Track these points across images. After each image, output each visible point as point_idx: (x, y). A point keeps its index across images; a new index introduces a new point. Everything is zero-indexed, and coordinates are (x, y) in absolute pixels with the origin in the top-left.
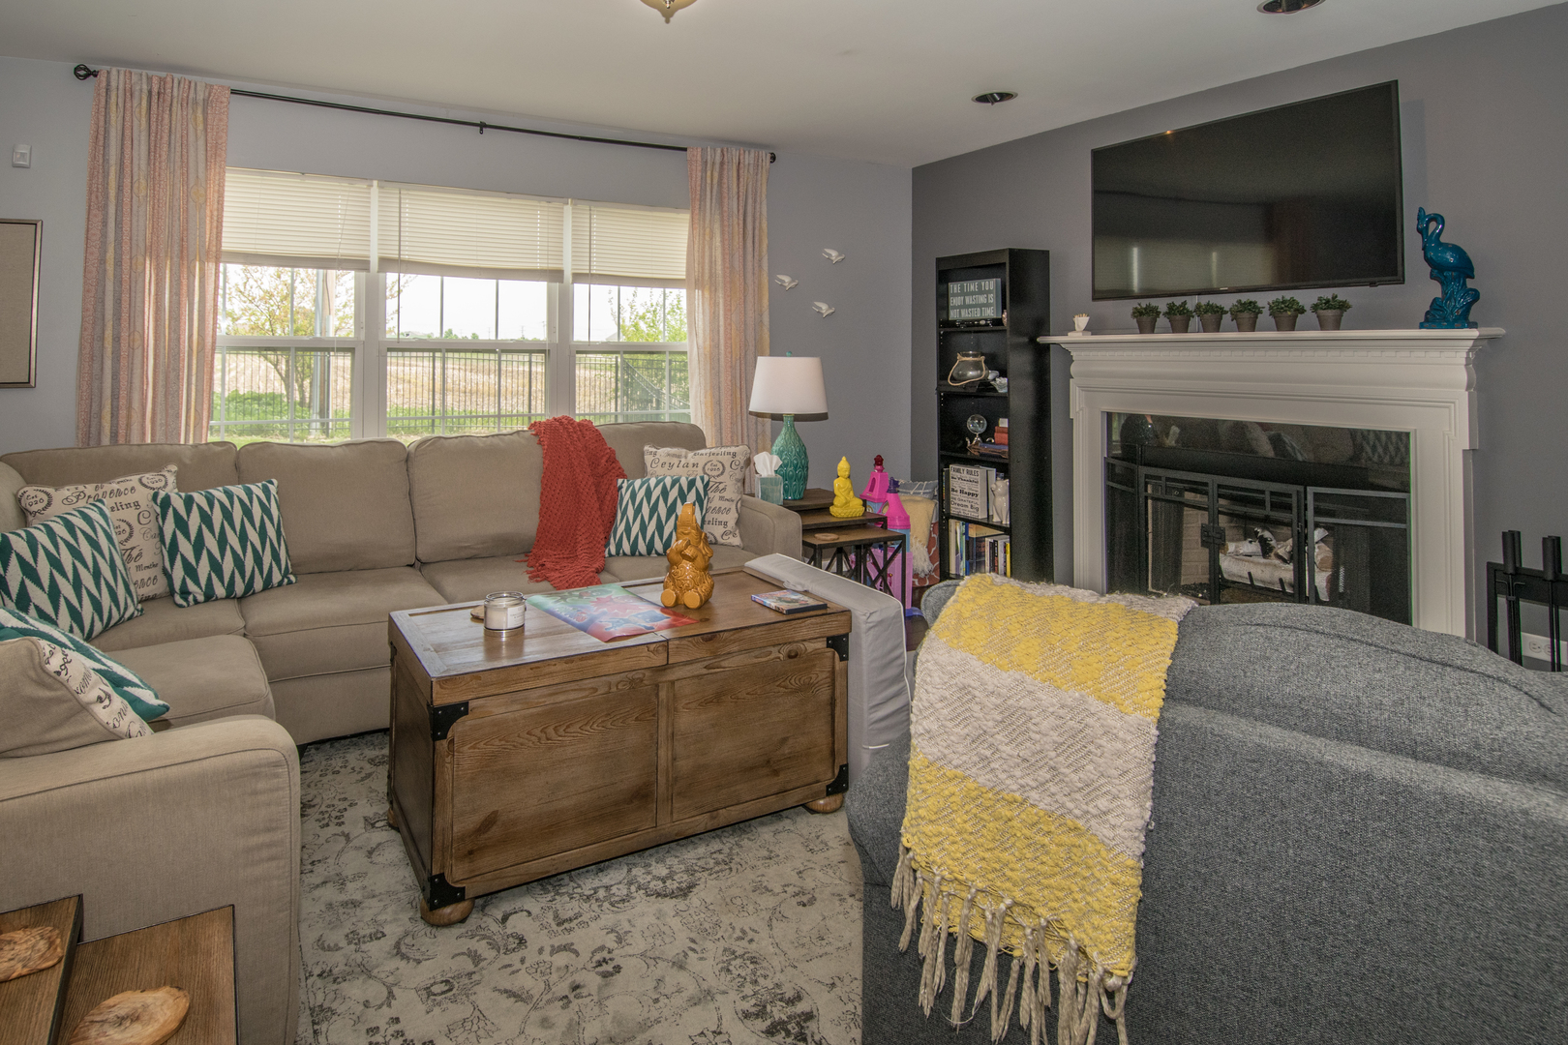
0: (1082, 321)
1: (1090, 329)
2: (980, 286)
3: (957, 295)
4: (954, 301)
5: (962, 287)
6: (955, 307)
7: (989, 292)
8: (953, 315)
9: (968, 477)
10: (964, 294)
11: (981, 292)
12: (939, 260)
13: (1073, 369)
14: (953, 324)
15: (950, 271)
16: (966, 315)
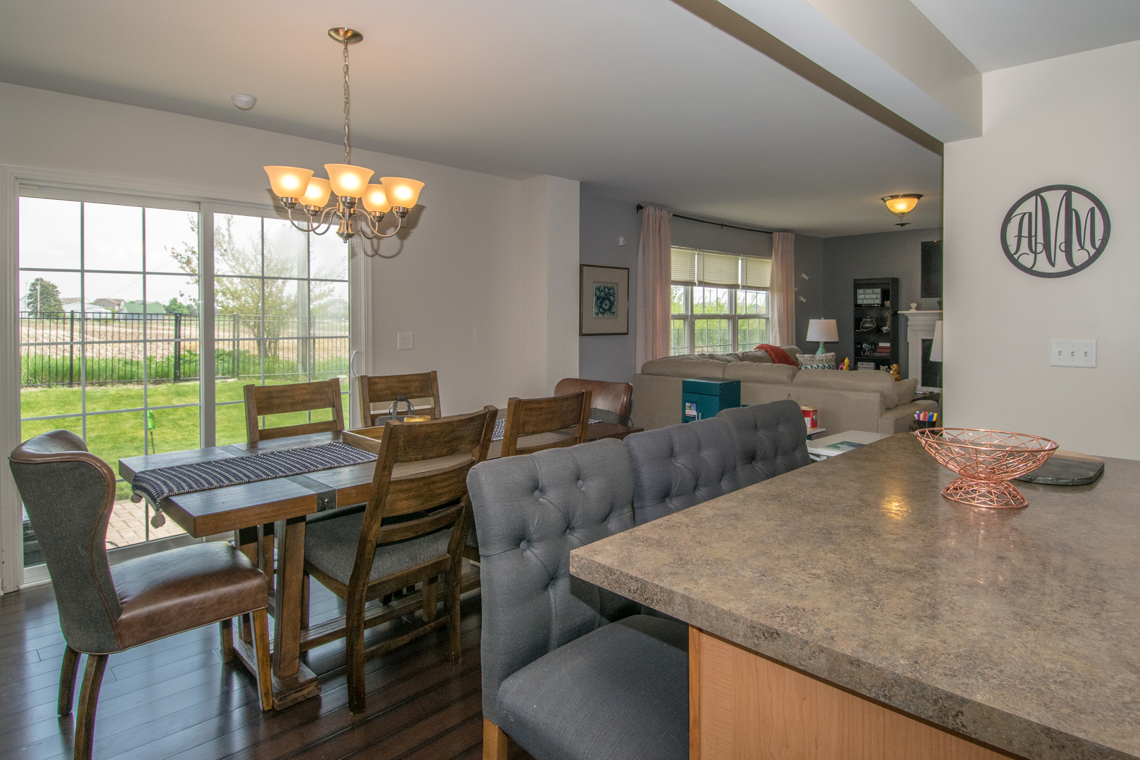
0: (914, 305)
1: (917, 308)
2: (873, 291)
3: (861, 294)
4: (859, 297)
5: (864, 291)
6: (860, 299)
7: (878, 293)
8: (859, 302)
9: (867, 366)
10: (864, 294)
11: (873, 293)
12: (855, 280)
13: (909, 323)
14: (860, 306)
15: (859, 284)
16: (865, 302)
